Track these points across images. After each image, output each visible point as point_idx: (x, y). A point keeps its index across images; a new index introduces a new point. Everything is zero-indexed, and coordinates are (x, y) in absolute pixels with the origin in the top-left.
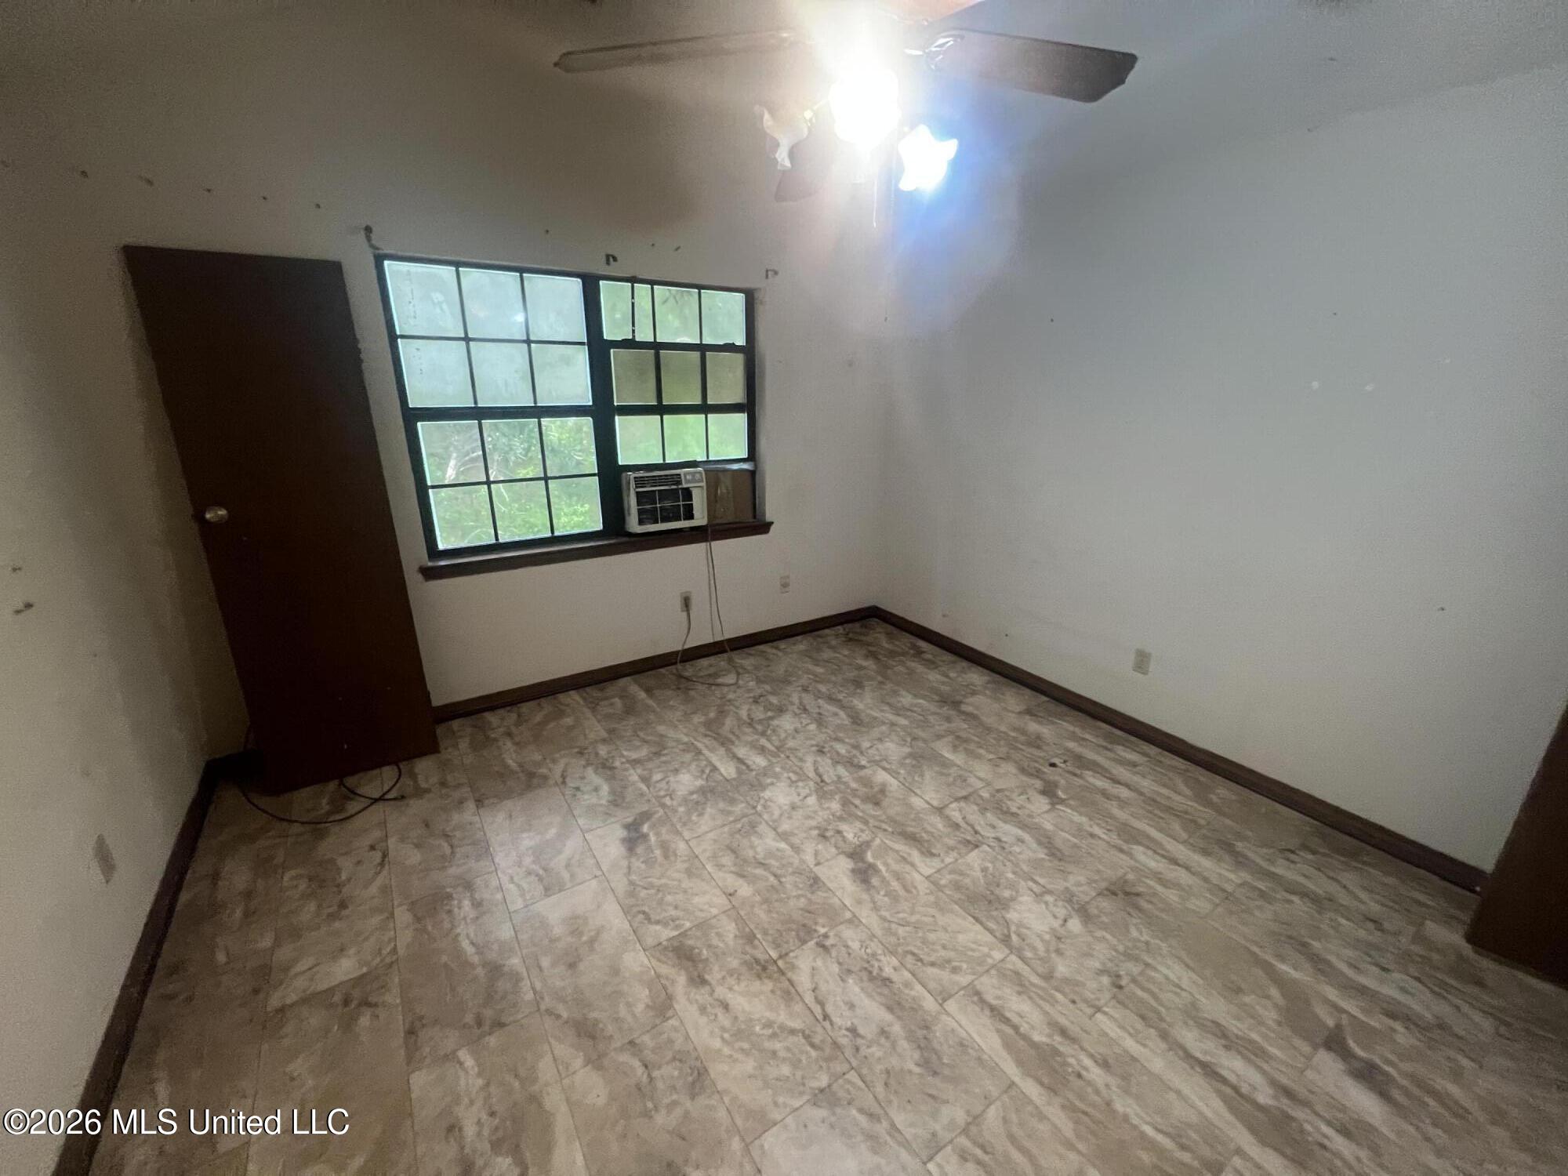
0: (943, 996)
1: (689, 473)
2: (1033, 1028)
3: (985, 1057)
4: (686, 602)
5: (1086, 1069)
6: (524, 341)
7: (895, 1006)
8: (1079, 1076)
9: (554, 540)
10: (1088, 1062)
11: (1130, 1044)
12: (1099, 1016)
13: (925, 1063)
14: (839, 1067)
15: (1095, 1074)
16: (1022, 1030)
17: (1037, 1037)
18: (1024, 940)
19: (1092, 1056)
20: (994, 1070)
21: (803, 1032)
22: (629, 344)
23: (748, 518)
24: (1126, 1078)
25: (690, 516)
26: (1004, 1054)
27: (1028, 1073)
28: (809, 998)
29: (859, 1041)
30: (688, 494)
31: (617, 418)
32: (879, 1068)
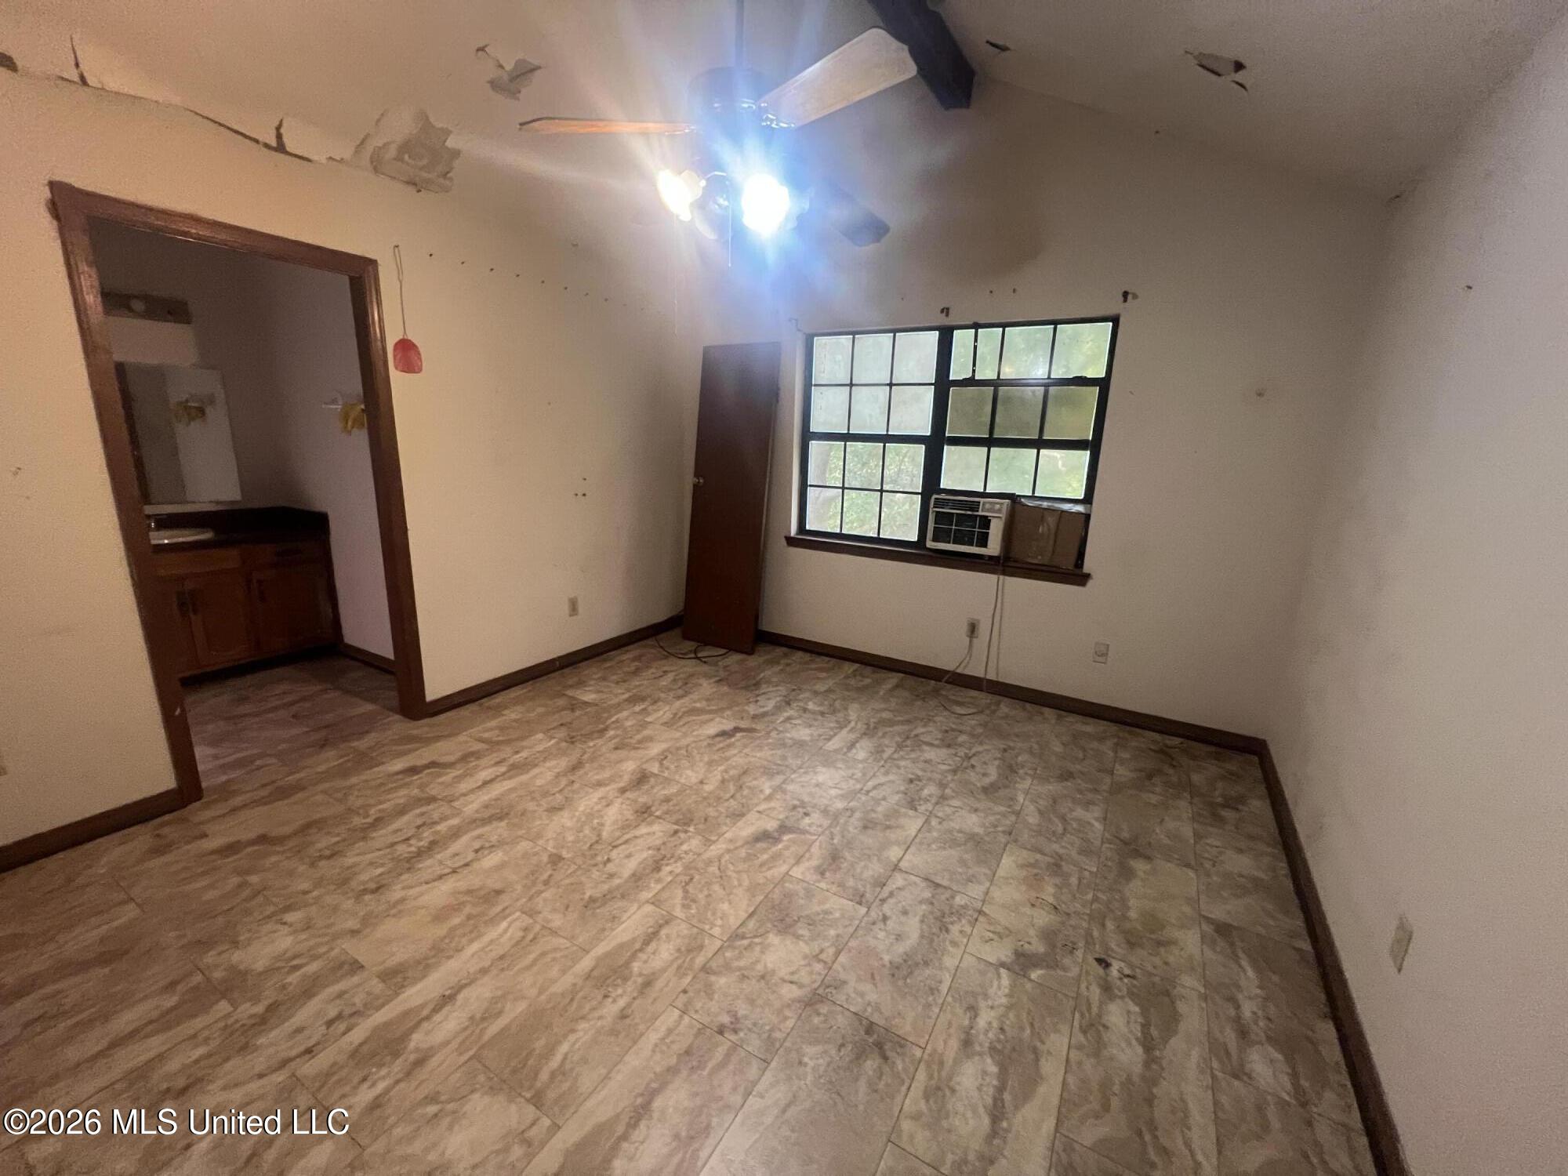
0: (656, 902)
1: (989, 503)
2: (645, 962)
3: (606, 933)
4: (973, 629)
5: (614, 1001)
6: (888, 385)
7: (637, 878)
8: (606, 997)
9: (878, 540)
10: (622, 1003)
11: (653, 1037)
12: (677, 1013)
13: (592, 900)
14: (579, 861)
15: (611, 1009)
16: (640, 955)
17: (636, 966)
18: (745, 949)
19: (629, 1005)
20: (597, 940)
21: (600, 839)
22: (971, 382)
23: (1068, 564)
24: (614, 1032)
25: (983, 541)
26: (614, 943)
27: (599, 960)
28: (627, 837)
29: (601, 866)
30: (986, 522)
31: (945, 447)
32: (583, 879)
